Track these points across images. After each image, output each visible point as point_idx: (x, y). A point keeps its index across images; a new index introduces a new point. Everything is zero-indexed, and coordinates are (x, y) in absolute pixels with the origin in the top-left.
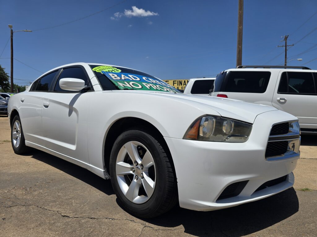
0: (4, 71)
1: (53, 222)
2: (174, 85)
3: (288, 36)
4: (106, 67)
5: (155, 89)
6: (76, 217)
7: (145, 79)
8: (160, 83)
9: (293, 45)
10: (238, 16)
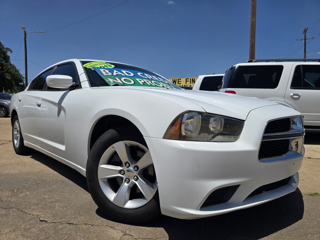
0: (20, 72)
1: (28, 227)
2: (186, 83)
3: (307, 28)
4: (99, 63)
5: (149, 84)
6: (54, 222)
7: (141, 74)
8: (156, 79)
9: (313, 38)
10: (251, 7)
